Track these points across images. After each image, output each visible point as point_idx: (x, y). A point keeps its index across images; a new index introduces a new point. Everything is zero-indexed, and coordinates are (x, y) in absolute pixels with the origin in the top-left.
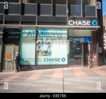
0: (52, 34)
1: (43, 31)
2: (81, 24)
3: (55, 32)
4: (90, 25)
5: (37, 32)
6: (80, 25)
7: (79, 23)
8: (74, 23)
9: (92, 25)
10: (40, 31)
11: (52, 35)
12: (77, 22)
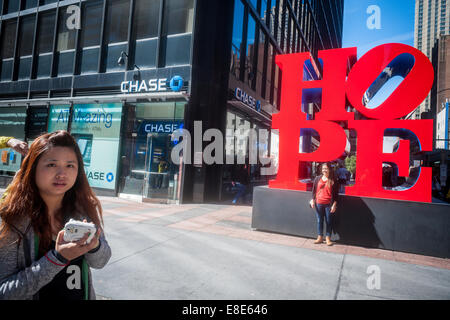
0: (95, 115)
1: (82, 110)
2: (145, 88)
3: (101, 110)
4: (165, 89)
5: (71, 111)
6: (143, 91)
7: (141, 87)
8: (131, 86)
9: (169, 90)
10: (76, 111)
11: (95, 120)
12: (136, 86)
